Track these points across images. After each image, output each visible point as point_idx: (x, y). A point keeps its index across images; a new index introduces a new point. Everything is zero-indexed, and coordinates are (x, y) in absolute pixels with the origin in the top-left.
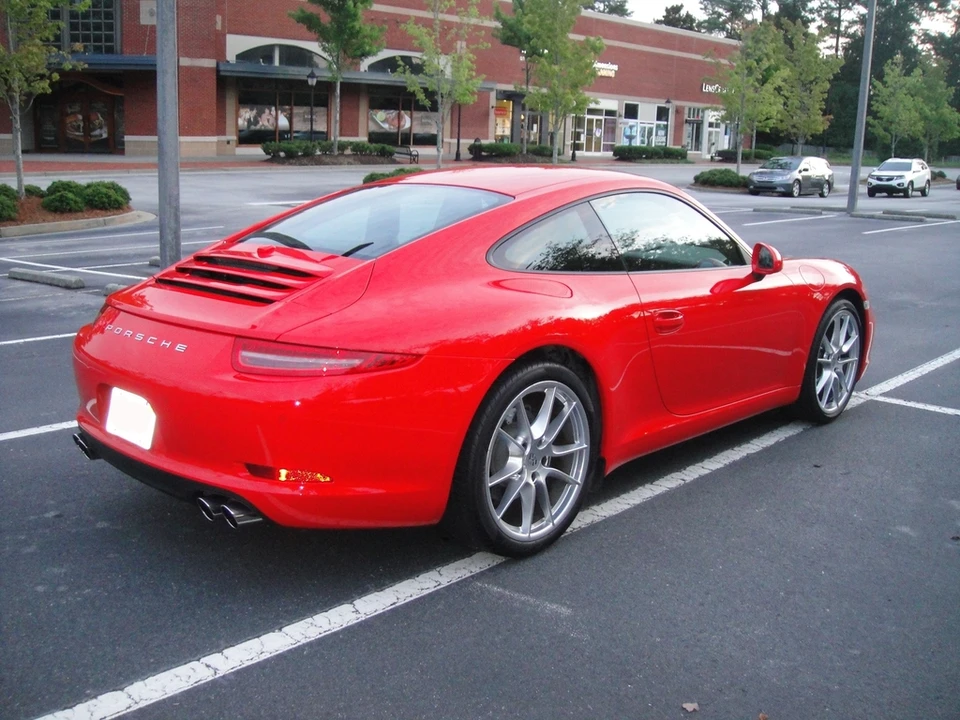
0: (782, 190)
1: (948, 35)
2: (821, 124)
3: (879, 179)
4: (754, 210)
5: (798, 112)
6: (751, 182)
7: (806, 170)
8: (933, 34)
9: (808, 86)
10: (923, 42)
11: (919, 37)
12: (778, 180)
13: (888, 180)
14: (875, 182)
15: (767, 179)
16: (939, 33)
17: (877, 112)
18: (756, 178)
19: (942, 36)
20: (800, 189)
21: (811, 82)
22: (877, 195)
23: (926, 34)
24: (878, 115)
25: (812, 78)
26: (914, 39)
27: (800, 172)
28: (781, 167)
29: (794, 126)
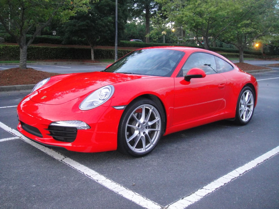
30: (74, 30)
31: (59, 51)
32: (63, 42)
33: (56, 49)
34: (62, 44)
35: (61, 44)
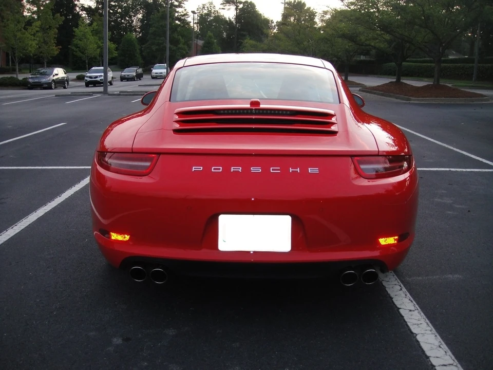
0: (46, 86)
1: (93, 7)
2: (55, 50)
3: (91, 77)
4: (56, 96)
5: (43, 44)
6: (29, 83)
7: (57, 75)
8: (86, 6)
9: (46, 31)
10: (82, 10)
11: (80, 8)
12: (43, 80)
13: (95, 78)
14: (89, 79)
15: (37, 81)
16: (89, 6)
17: (77, 44)
18: (31, 80)
19: (90, 7)
20: (55, 85)
21: (48, 29)
22: (90, 86)
23: (82, 6)
24: (78, 46)
25: (48, 27)
26: (77, 9)
27: (54, 76)
28: (41, 74)
29: (41, 52)
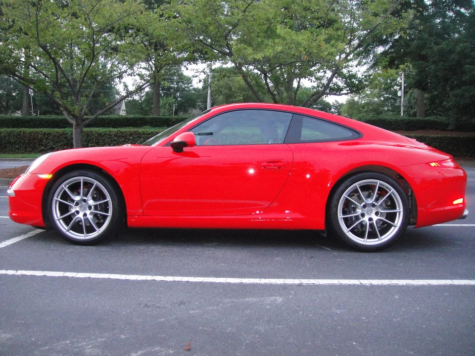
30: (461, 103)
31: (444, 141)
32: (450, 128)
33: (441, 138)
34: (449, 130)
35: (447, 130)
